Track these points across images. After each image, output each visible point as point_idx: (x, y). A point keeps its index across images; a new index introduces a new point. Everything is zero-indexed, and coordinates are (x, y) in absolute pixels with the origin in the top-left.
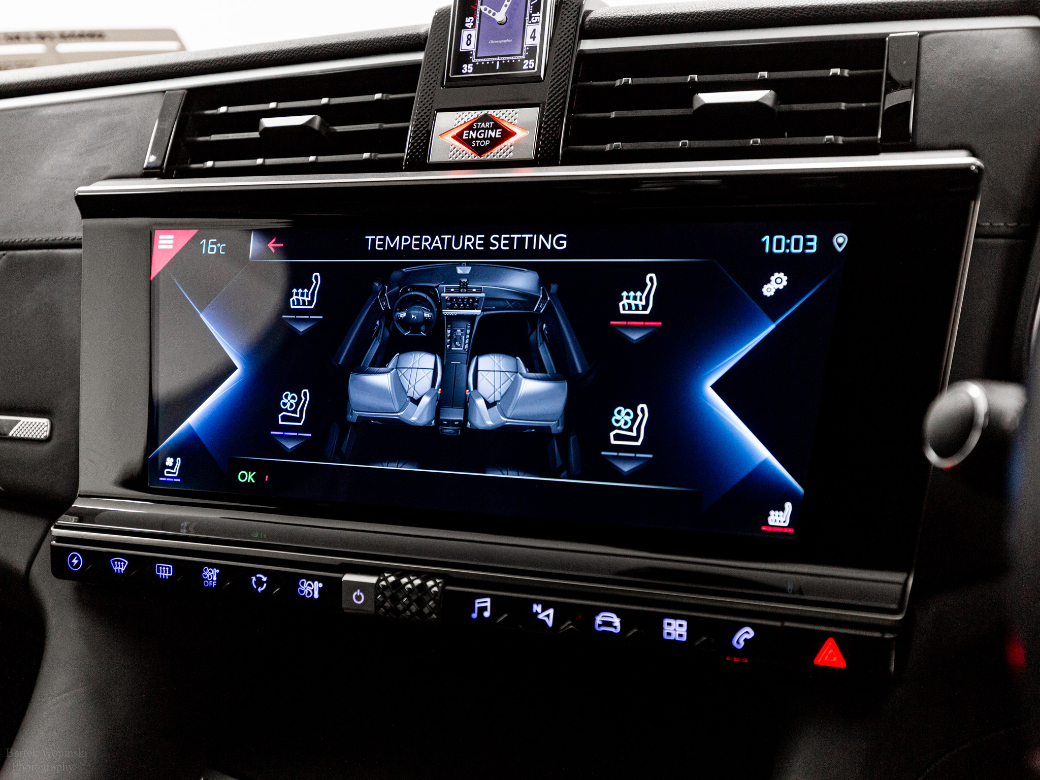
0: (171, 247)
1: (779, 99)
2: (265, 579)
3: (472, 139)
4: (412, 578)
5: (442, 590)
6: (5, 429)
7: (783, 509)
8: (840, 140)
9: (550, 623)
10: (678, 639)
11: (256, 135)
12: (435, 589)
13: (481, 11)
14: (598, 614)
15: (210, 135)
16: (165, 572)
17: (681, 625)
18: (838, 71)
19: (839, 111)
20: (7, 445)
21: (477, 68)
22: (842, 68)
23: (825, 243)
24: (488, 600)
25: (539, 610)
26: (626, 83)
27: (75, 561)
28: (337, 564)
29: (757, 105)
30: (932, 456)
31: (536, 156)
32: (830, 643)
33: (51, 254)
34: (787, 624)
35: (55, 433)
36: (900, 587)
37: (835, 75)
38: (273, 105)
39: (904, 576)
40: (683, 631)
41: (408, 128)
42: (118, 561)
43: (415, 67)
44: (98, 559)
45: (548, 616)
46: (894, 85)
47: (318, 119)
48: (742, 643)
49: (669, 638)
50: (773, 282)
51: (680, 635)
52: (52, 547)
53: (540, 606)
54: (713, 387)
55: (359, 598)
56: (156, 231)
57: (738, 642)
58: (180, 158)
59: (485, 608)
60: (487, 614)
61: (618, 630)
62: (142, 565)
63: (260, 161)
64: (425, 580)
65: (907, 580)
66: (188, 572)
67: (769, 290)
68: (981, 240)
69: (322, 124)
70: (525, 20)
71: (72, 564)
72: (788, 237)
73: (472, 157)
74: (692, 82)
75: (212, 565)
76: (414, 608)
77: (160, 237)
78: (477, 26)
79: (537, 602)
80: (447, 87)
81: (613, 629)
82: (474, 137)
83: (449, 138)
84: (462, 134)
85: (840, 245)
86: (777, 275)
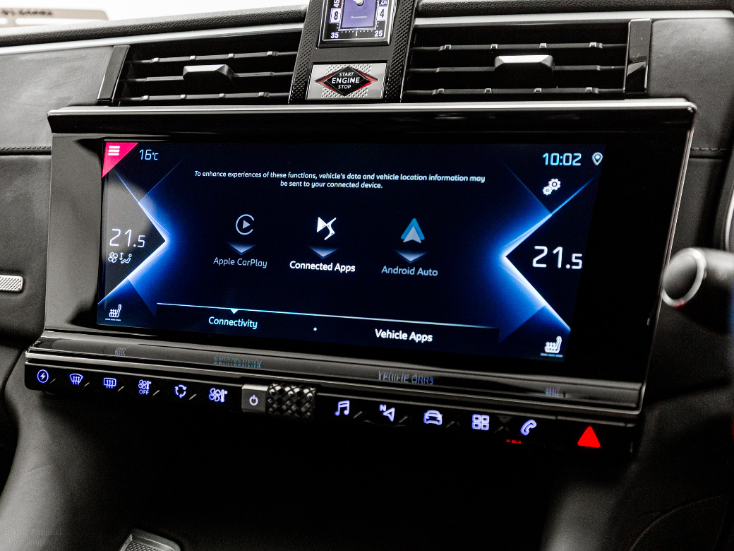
0: (118, 154)
1: (555, 62)
2: (185, 388)
3: (339, 84)
4: (293, 387)
5: (315, 395)
7: (555, 341)
8: (597, 91)
9: (392, 418)
10: (483, 429)
11: (181, 78)
12: (310, 395)
14: (426, 412)
15: (145, 77)
16: (110, 383)
17: (485, 419)
18: (594, 44)
19: (596, 71)
21: (341, 35)
22: (598, 42)
23: (587, 160)
24: (348, 402)
25: (384, 409)
27: (43, 376)
28: (238, 377)
29: (540, 65)
30: (666, 298)
31: (384, 96)
32: (590, 429)
33: (26, 159)
34: (560, 418)
35: (26, 288)
36: (636, 392)
37: (593, 48)
38: (192, 57)
39: (640, 384)
40: (487, 423)
41: (292, 75)
42: (75, 376)
43: (297, 34)
44: (60, 374)
45: (390, 413)
47: (226, 68)
48: (528, 431)
49: (476, 428)
50: (550, 185)
51: (484, 426)
52: (26, 365)
53: (385, 406)
54: (508, 257)
55: (254, 401)
56: (108, 144)
57: (525, 431)
58: (126, 90)
59: (345, 408)
60: (347, 412)
61: (440, 423)
62: (94, 378)
63: (183, 96)
64: (302, 388)
65: (641, 388)
66: (129, 383)
67: (547, 191)
68: (693, 160)
69: (229, 72)
70: (376, 3)
71: (40, 378)
72: (561, 154)
73: (338, 96)
74: (494, 49)
75: (146, 379)
76: (294, 408)
77: (110, 147)
78: (342, 6)
79: (383, 404)
80: (321, 48)
81: (437, 422)
82: (340, 82)
83: (322, 83)
84: (331, 80)
85: (597, 161)
86: (553, 180)
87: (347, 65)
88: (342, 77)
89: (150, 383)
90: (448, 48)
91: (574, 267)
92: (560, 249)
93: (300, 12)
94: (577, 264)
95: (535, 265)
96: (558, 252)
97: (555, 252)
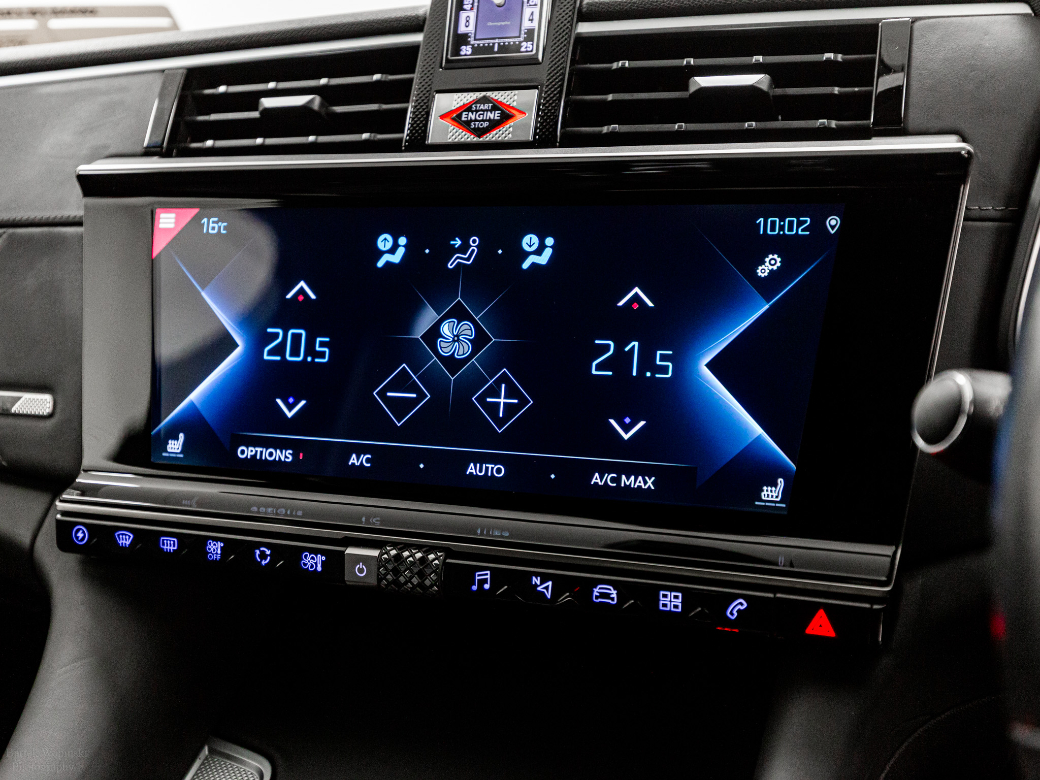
0: (172, 226)
1: (776, 82)
2: (268, 552)
3: (471, 121)
4: (413, 551)
5: (444, 563)
6: (9, 406)
7: (775, 485)
8: (833, 124)
9: (549, 595)
10: (672, 609)
11: (255, 114)
12: (436, 562)
14: (595, 586)
15: (208, 114)
16: (170, 545)
17: (676, 597)
18: (831, 56)
19: (833, 95)
20: (10, 421)
21: (476, 50)
22: (836, 52)
23: (818, 226)
24: (488, 572)
25: (538, 583)
27: (80, 535)
28: (340, 537)
29: (753, 89)
30: (919, 442)
31: (534, 138)
32: (821, 613)
33: (52, 232)
34: (779, 595)
35: (58, 410)
36: (889, 559)
37: (828, 61)
38: (272, 85)
39: (894, 548)
40: (679, 602)
41: (406, 110)
42: (123, 534)
43: (414, 49)
44: (103, 534)
45: (547, 588)
46: (887, 69)
47: (317, 100)
48: (736, 614)
49: (664, 609)
50: (767, 264)
51: (676, 607)
52: (58, 521)
53: (539, 579)
54: (708, 365)
55: (361, 571)
56: (158, 211)
57: (732, 613)
58: (181, 137)
59: (485, 581)
60: (487, 586)
61: (615, 601)
62: (147, 539)
63: (259, 141)
64: (428, 552)
65: (895, 553)
66: (193, 546)
67: (763, 271)
68: (970, 223)
69: (322, 105)
70: (523, 2)
71: (77, 538)
72: (782, 219)
73: (471, 138)
74: (688, 66)
75: (216, 539)
76: (415, 581)
77: (162, 215)
78: (475, 7)
79: (537, 575)
80: (446, 69)
81: (610, 601)
82: (473, 118)
83: (448, 119)
84: (460, 116)
85: (833, 227)
86: (771, 256)
87: (483, 94)
88: (477, 111)
89: (222, 545)
90: (623, 65)
93: (417, 18)
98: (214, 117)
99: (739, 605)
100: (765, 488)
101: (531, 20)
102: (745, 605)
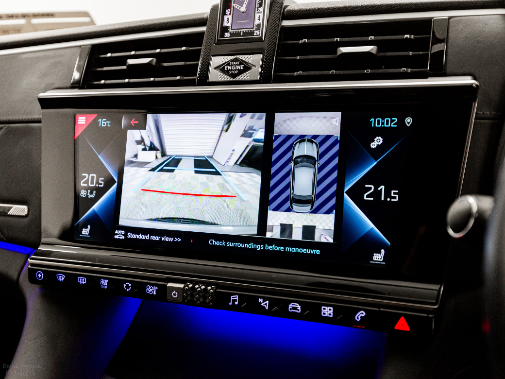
0: (84, 123)
1: (379, 50)
2: (130, 285)
3: (229, 70)
4: (200, 285)
5: (215, 291)
6: (7, 211)
7: (380, 253)
8: (409, 70)
9: (267, 308)
10: (328, 316)
11: (125, 67)
12: (212, 291)
13: (233, 7)
14: (290, 304)
15: (103, 67)
16: (83, 281)
17: (330, 310)
18: (408, 36)
19: (409, 56)
20: (7, 218)
21: (232, 35)
22: (410, 34)
23: (401, 123)
24: (237, 296)
25: (262, 302)
26: (305, 42)
27: (40, 275)
28: (165, 278)
29: (368, 53)
30: (451, 232)
31: (260, 78)
32: (402, 320)
33: (28, 127)
34: (381, 309)
35: (30, 214)
36: (436, 292)
37: (407, 38)
38: (133, 53)
39: (439, 286)
40: (331, 312)
41: (198, 64)
42: (60, 276)
43: (201, 34)
44: (50, 276)
45: (266, 304)
46: (437, 41)
47: (155, 60)
48: (360, 319)
49: (324, 315)
50: (376, 141)
51: (330, 314)
52: (29, 269)
54: (347, 192)
55: (175, 295)
56: (77, 115)
57: (358, 318)
58: (89, 78)
59: (236, 300)
60: (236, 303)
61: (300, 311)
62: (72, 278)
63: (127, 80)
64: (207, 286)
65: (440, 288)
66: (94, 281)
67: (374, 145)
69: (157, 62)
70: (255, 11)
71: (38, 277)
72: (383, 119)
73: (229, 79)
74: (337, 42)
75: (105, 278)
76: (201, 300)
77: (79, 118)
78: (232, 14)
79: (261, 298)
80: (217, 44)
81: (297, 311)
83: (219, 70)
84: (224, 67)
85: (408, 123)
86: (377, 138)
87: (235, 56)
88: (232, 65)
89: (108, 281)
91: (392, 200)
92: (383, 187)
93: (203, 19)
94: (395, 198)
95: (365, 198)
96: (381, 189)
97: (379, 189)
98: (105, 69)
99: (361, 314)
100: (375, 254)
101: (259, 20)
102: (365, 314)
